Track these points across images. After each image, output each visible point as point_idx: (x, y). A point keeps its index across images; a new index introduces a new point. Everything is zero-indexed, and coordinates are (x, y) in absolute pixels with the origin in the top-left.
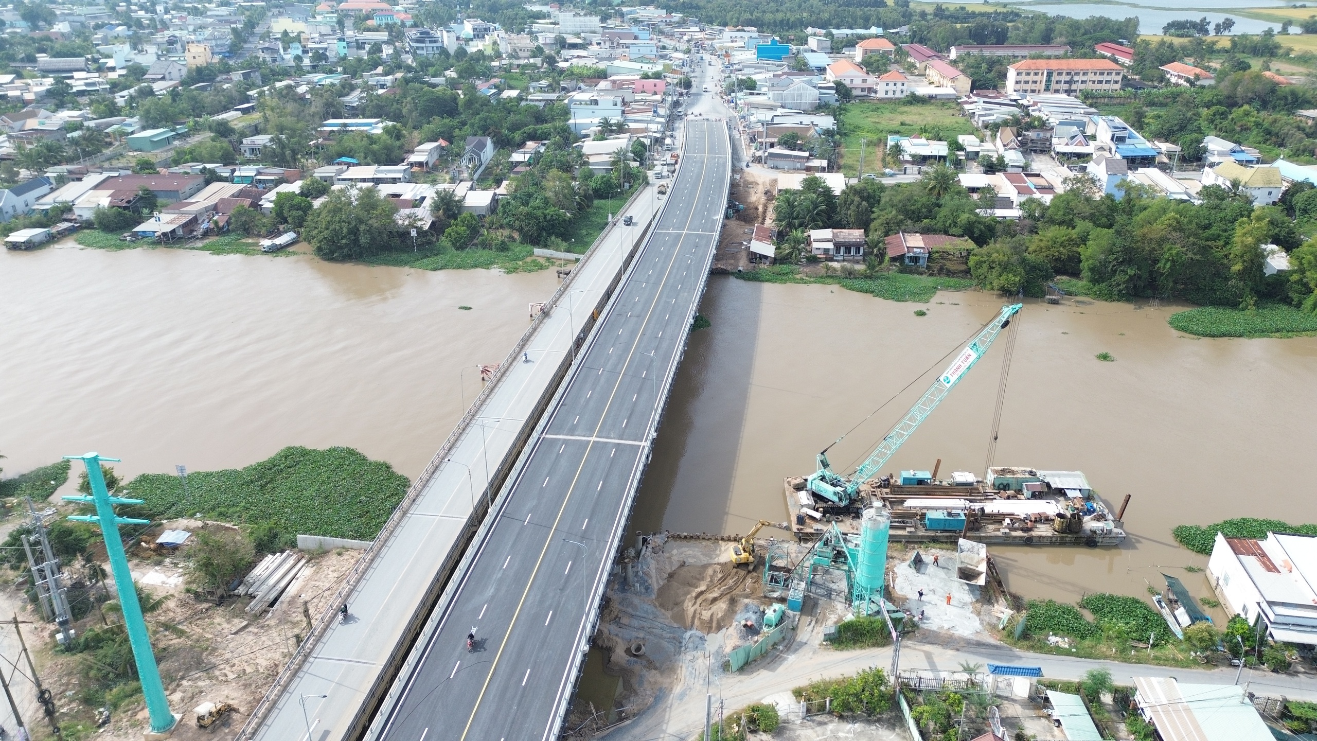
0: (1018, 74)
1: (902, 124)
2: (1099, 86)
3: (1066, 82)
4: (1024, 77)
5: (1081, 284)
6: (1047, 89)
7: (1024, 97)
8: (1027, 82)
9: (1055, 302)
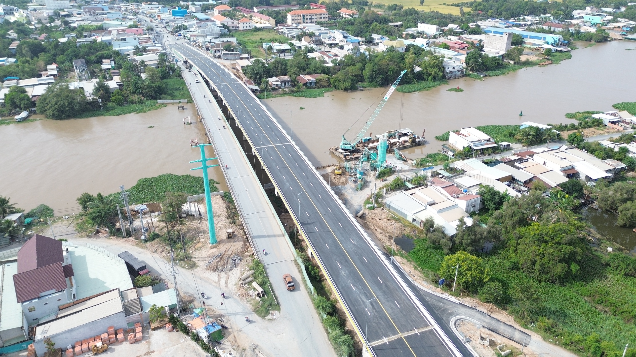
0: (292, 17)
1: (261, 39)
2: (321, 20)
3: (309, 19)
4: (294, 18)
5: (366, 84)
6: (304, 22)
7: (298, 26)
8: (296, 20)
9: (362, 90)
